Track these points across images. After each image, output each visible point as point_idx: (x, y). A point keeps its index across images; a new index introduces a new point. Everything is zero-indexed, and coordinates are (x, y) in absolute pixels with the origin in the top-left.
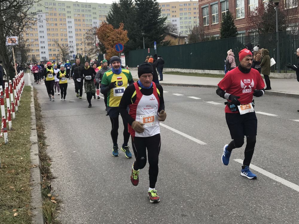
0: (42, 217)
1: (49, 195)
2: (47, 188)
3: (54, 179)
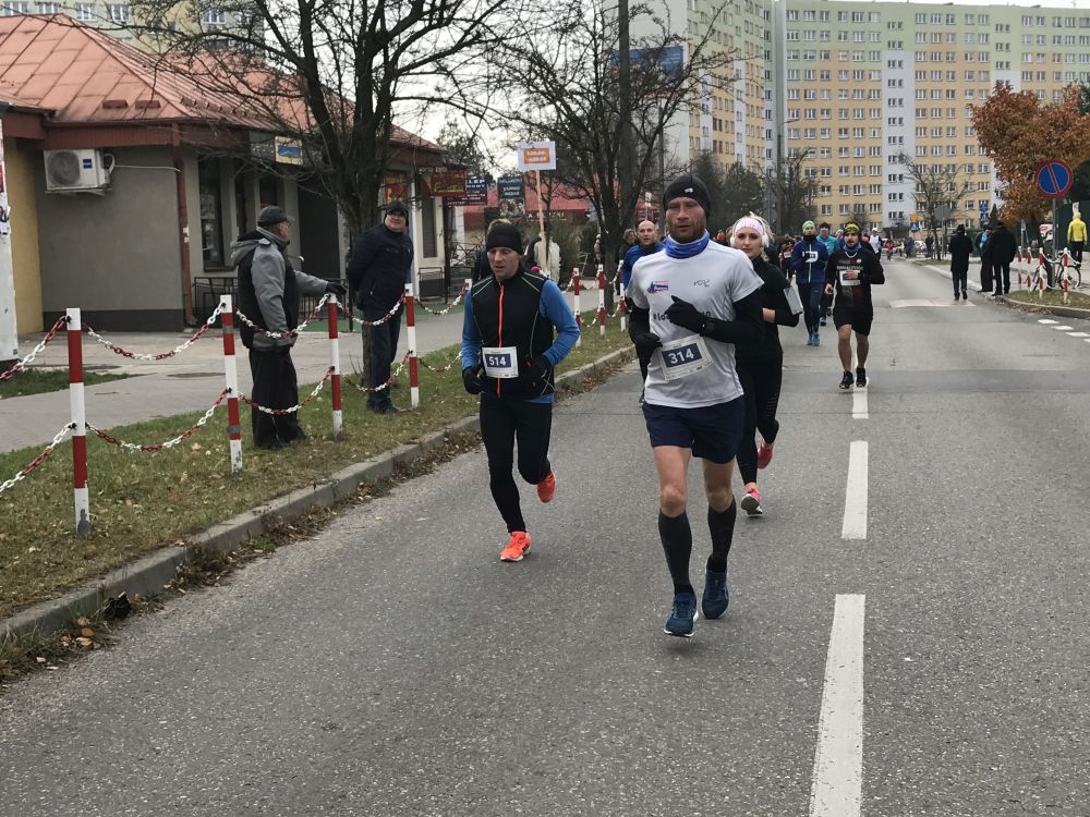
1: (83, 622)
3: (212, 585)
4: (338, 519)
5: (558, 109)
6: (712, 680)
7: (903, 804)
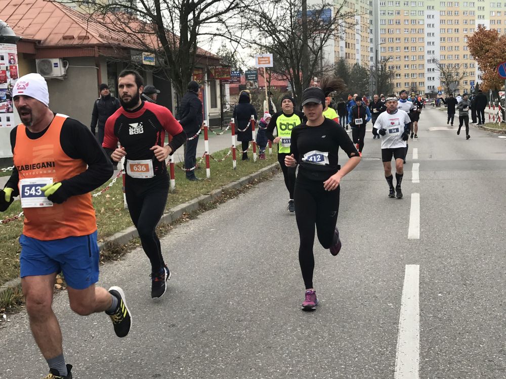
3: (117, 260)
4: (174, 230)
5: (273, 38)
6: (349, 305)
7: (439, 362)
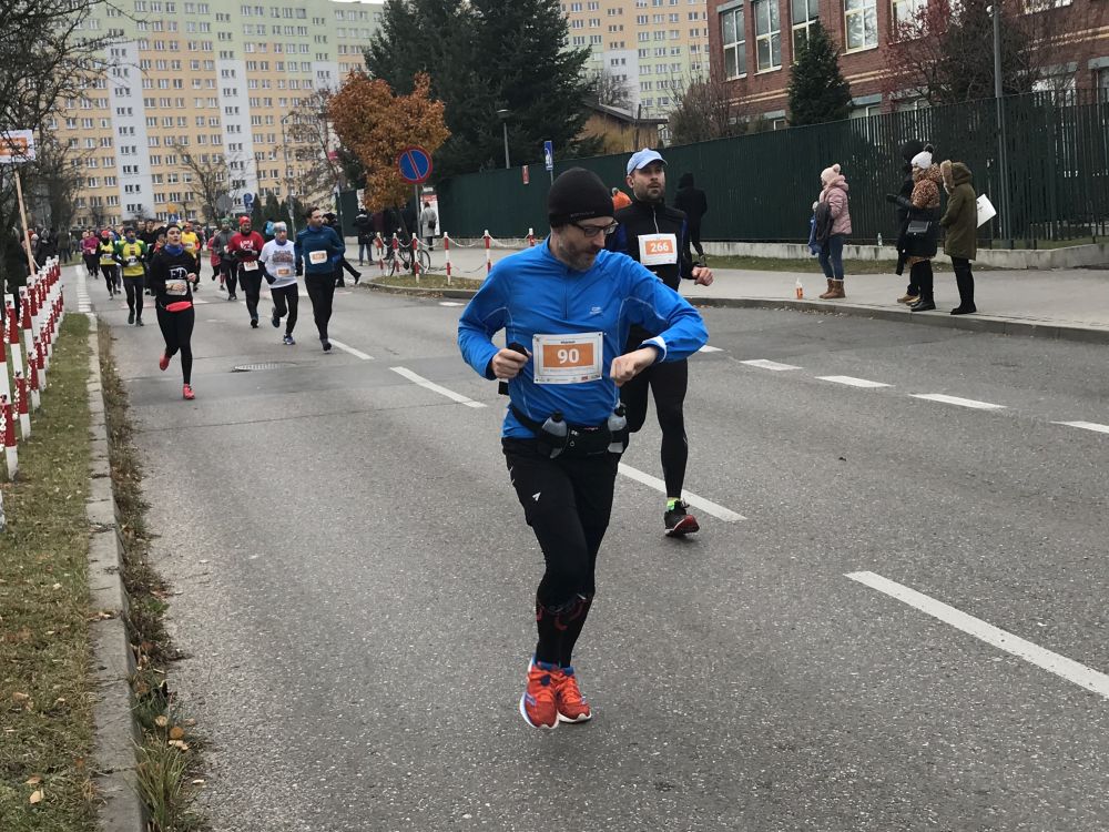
0: (135, 805)
1: (161, 721)
2: (154, 695)
